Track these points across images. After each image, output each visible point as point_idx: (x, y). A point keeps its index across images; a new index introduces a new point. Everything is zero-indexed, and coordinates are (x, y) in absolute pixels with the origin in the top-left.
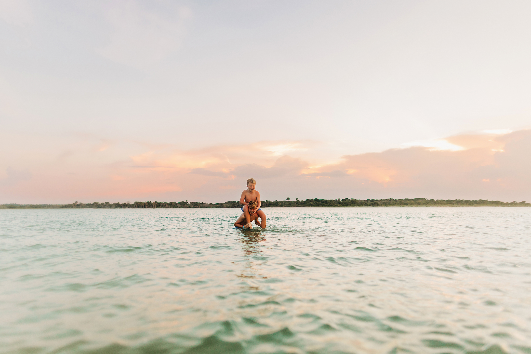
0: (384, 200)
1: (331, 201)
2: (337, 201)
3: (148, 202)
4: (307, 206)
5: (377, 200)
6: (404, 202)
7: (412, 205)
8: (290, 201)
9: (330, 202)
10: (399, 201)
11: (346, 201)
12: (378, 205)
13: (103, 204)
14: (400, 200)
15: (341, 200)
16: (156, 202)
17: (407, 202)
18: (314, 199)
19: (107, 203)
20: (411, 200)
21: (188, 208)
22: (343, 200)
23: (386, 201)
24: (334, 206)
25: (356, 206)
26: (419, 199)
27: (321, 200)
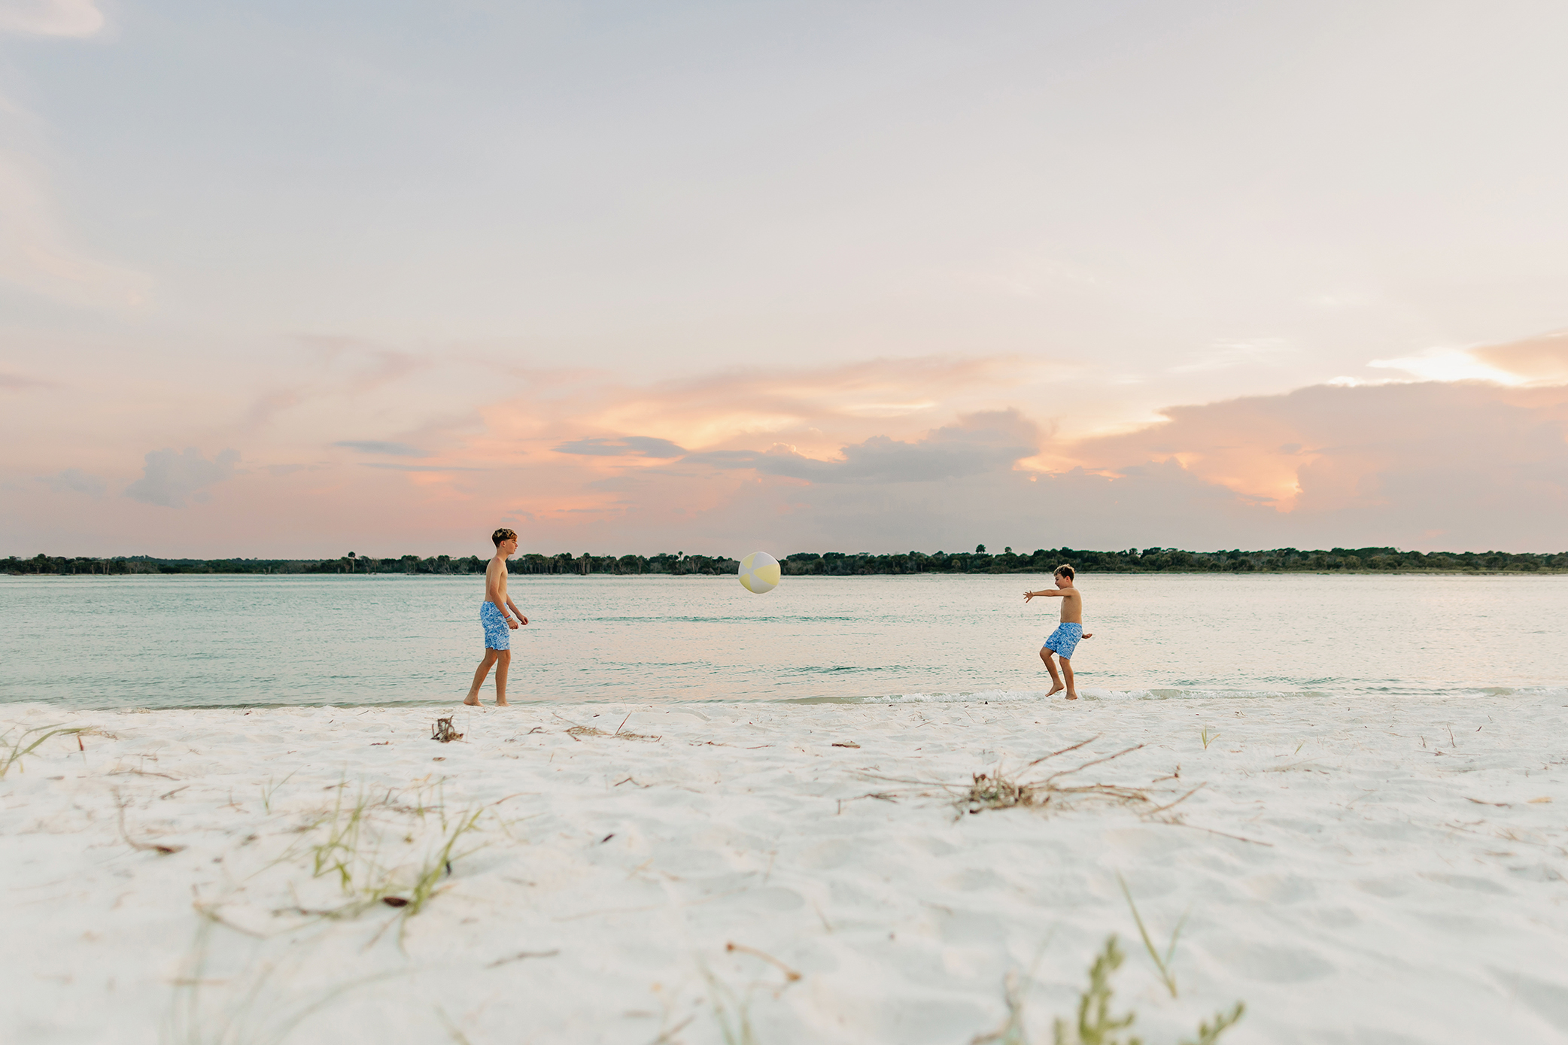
0: (1269, 554)
1: (1110, 555)
2: (1126, 555)
3: (563, 556)
4: (1038, 571)
5: (1246, 554)
6: (1327, 559)
7: (1351, 571)
8: (987, 556)
9: (1108, 560)
10: (1314, 556)
11: (1154, 557)
12: (1251, 569)
13: (431, 561)
14: (1316, 552)
15: (1140, 551)
16: (587, 556)
17: (1339, 559)
18: (1059, 549)
19: (443, 559)
20: (1352, 552)
21: (684, 574)
22: (1146, 552)
23: (1274, 557)
24: (1121, 570)
25: (1186, 571)
26: (1377, 549)
27: (1080, 554)
